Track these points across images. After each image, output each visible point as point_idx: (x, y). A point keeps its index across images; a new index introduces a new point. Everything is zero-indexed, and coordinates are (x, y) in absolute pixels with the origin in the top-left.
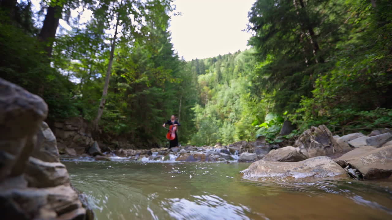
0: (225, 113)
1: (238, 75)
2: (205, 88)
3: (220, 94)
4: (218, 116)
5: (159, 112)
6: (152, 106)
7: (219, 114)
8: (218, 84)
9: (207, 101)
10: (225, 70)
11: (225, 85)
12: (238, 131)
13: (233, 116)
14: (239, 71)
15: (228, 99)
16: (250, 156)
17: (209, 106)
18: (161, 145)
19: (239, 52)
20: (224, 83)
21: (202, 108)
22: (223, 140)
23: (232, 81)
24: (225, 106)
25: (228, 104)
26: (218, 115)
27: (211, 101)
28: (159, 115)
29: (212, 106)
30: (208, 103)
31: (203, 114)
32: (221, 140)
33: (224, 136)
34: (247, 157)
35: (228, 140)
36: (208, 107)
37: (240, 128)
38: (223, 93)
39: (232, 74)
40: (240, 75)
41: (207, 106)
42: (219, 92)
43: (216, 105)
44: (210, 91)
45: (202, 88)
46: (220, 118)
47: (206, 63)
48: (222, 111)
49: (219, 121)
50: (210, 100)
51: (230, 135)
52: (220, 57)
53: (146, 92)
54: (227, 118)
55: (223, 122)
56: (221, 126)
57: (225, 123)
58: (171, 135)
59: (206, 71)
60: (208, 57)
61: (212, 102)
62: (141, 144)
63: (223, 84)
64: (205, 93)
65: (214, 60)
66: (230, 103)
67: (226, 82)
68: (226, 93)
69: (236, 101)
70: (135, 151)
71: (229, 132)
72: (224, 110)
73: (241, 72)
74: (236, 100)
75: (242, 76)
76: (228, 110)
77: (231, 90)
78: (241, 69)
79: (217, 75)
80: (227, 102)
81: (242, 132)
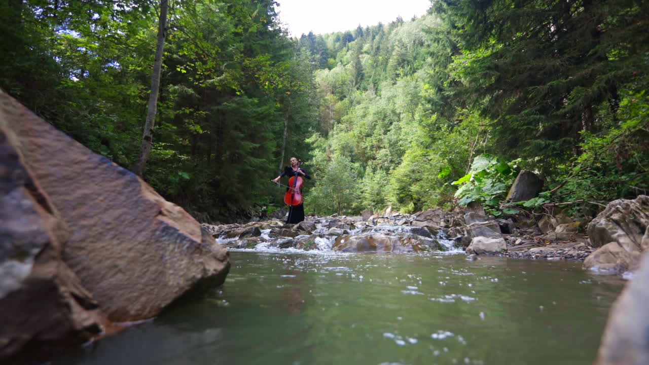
0: (369, 149)
1: (398, 72)
2: (329, 97)
3: (358, 110)
4: (355, 156)
5: (254, 148)
6: (242, 135)
7: (356, 151)
8: (355, 89)
9: (333, 125)
10: (370, 62)
11: (370, 93)
12: (396, 186)
13: (386, 155)
14: (399, 64)
15: (376, 121)
16: (493, 243)
17: (337, 134)
18: (253, 213)
19: (400, 21)
20: (369, 87)
21: (323, 139)
22: (365, 203)
23: (383, 84)
24: (368, 135)
25: (375, 131)
26: (353, 154)
27: (340, 125)
28: (254, 153)
29: (343, 134)
30: (335, 128)
31: (324, 150)
32: (361, 202)
33: (367, 195)
34: (488, 245)
35: (373, 204)
36: (335, 136)
37: (399, 181)
38: (366, 108)
39: (385, 70)
40: (400, 71)
41: (333, 135)
42: (358, 107)
43: (351, 133)
44: (339, 104)
45: (322, 97)
46: (358, 160)
47: (330, 43)
48: (363, 145)
49: (357, 165)
50: (339, 122)
51: (378, 194)
52: (360, 31)
53: (228, 104)
54: (374, 159)
55: (365, 168)
56: (361, 175)
57: (369, 170)
58: (293, 196)
59: (331, 60)
60: (336, 32)
61: (343, 126)
62: (216, 211)
63: (365, 89)
64: (328, 108)
65: (348, 38)
66: (379, 130)
67: (372, 85)
68: (372, 109)
69: (392, 127)
70: (216, 228)
71: (377, 187)
72: (367, 143)
73: (403, 67)
74: (391, 123)
75: (406, 75)
76: (375, 143)
77: (382, 104)
78: (404, 61)
79: (354, 71)
80: (373, 127)
81: (403, 189)
